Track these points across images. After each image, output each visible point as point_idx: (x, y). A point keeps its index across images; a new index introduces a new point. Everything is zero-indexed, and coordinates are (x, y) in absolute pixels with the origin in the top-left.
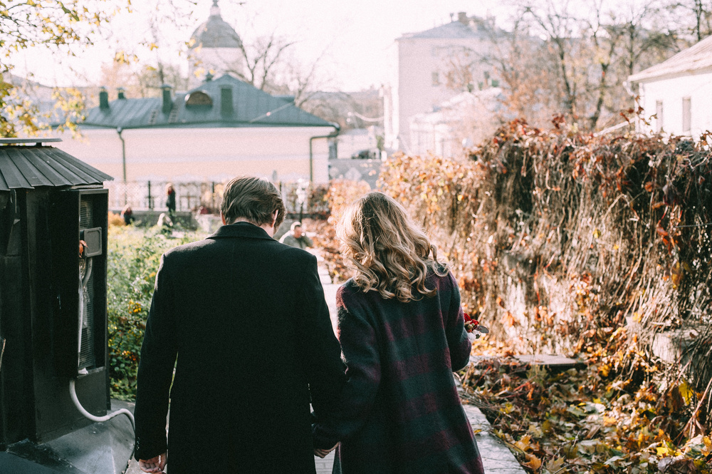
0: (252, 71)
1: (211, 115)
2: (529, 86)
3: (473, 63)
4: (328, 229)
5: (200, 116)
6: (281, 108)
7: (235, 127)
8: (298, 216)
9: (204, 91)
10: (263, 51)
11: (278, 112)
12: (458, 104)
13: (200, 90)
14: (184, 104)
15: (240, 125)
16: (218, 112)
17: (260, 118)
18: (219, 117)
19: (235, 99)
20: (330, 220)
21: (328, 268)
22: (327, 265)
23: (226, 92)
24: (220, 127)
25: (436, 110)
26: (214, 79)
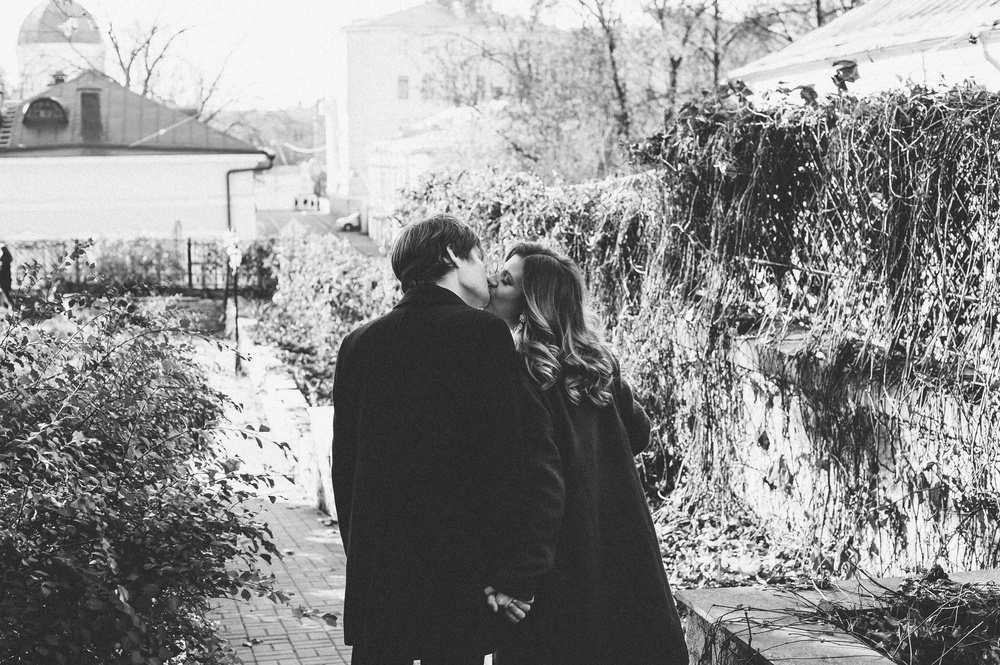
0: (127, 71)
1: (66, 136)
2: (559, 91)
3: (470, 58)
4: (276, 312)
5: (48, 138)
6: (177, 125)
7: (104, 155)
8: (222, 294)
9: (53, 98)
10: (143, 41)
11: (174, 130)
12: (449, 121)
13: (47, 96)
14: (21, 119)
15: (113, 152)
16: (78, 132)
17: (146, 139)
18: (79, 140)
19: (104, 111)
20: (277, 298)
21: (294, 378)
22: (290, 372)
23: (90, 100)
24: (82, 155)
25: (408, 134)
26: (67, 80)
